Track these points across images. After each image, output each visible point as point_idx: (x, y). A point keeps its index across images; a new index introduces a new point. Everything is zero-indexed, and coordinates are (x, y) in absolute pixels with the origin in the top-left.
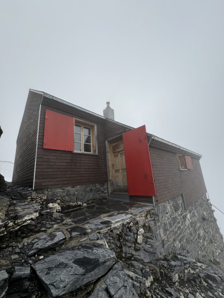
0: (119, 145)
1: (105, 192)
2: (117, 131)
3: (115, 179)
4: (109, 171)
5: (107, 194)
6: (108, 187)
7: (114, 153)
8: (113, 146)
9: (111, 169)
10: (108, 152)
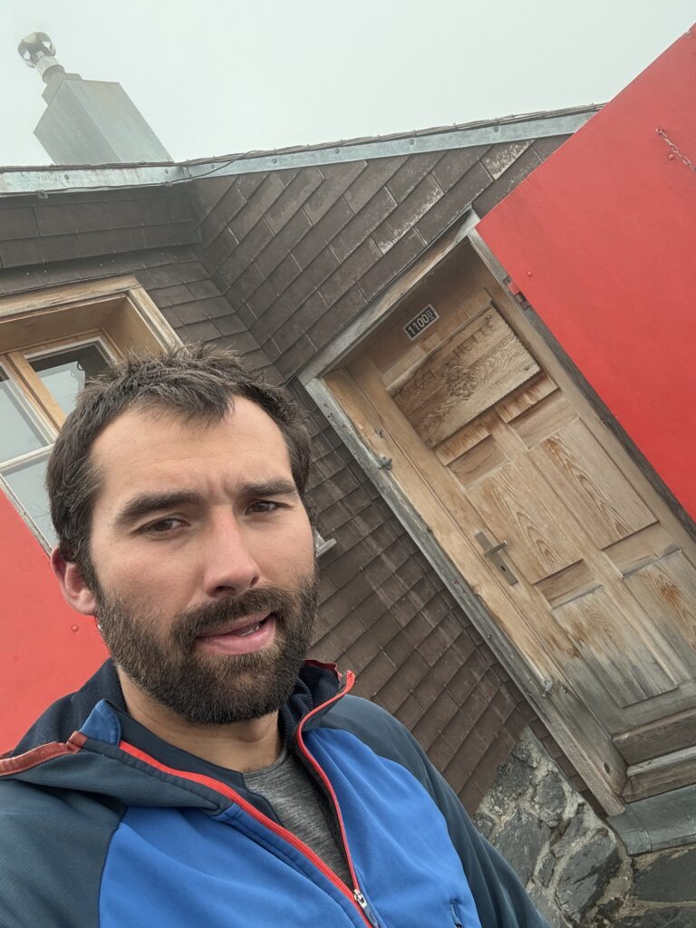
0: (461, 349)
1: (569, 812)
2: (381, 232)
3: (576, 653)
4: (495, 619)
5: (592, 820)
6: (562, 760)
7: (437, 446)
8: (398, 395)
9: (490, 591)
10: (387, 466)
